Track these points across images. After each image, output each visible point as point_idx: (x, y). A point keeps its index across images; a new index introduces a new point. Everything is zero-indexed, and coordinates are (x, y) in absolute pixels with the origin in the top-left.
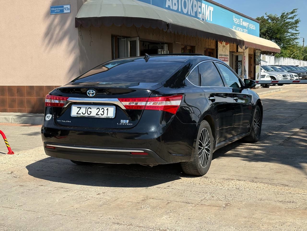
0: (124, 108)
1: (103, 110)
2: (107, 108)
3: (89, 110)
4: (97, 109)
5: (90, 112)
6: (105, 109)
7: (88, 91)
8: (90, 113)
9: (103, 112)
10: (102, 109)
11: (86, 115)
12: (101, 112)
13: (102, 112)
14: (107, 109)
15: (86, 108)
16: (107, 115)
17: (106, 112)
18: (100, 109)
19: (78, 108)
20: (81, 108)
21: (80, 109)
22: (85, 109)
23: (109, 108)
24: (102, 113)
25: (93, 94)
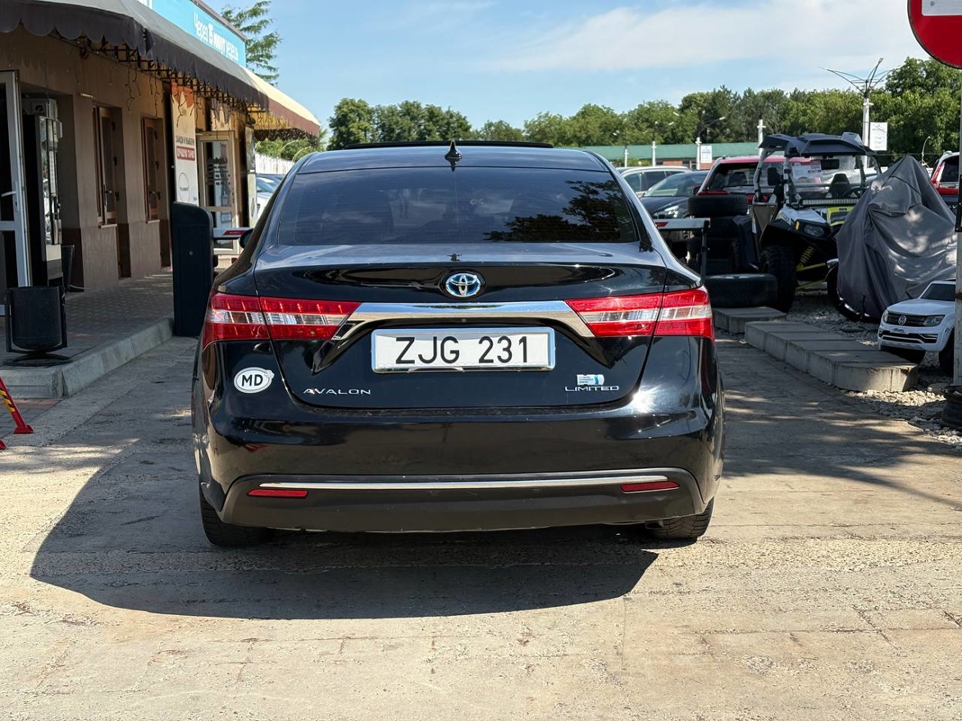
0: (586, 333)
1: (505, 344)
2: (521, 336)
3: (450, 345)
4: (481, 342)
5: (452, 352)
6: (515, 339)
7: (451, 280)
8: (453, 356)
9: (507, 349)
10: (500, 341)
11: (439, 363)
12: (498, 350)
13: (504, 349)
14: (524, 340)
15: (435, 339)
16: (525, 360)
17: (517, 349)
18: (495, 340)
19: (398, 339)
20: (411, 340)
21: (407, 343)
22: (432, 342)
23: (529, 337)
24: (505, 355)
25: (471, 288)
